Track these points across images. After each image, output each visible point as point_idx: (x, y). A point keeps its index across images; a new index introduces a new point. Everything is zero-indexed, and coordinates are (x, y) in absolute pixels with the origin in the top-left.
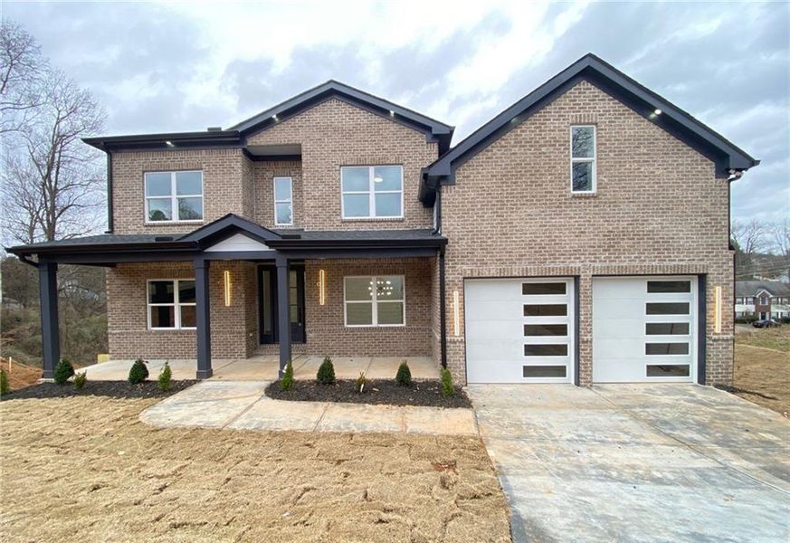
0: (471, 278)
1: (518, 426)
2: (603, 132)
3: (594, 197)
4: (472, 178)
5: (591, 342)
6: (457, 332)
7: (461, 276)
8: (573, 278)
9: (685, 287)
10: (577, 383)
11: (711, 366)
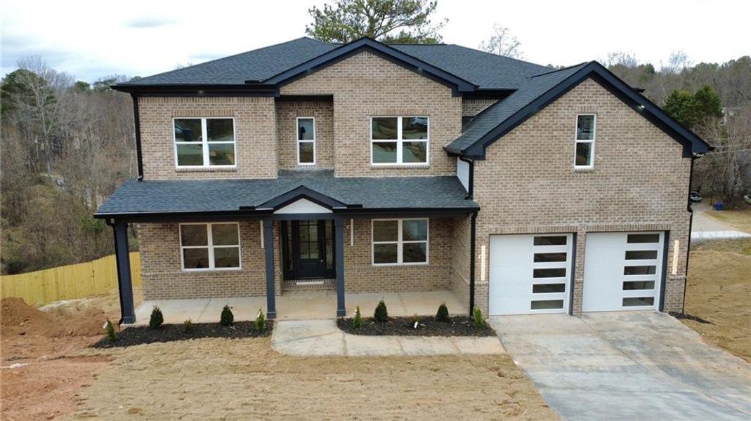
0: (494, 234)
1: (528, 346)
2: (601, 120)
3: (591, 172)
4: (499, 155)
5: (583, 282)
6: (483, 278)
7: (487, 234)
8: (572, 235)
9: (654, 238)
10: (571, 313)
11: (667, 299)
